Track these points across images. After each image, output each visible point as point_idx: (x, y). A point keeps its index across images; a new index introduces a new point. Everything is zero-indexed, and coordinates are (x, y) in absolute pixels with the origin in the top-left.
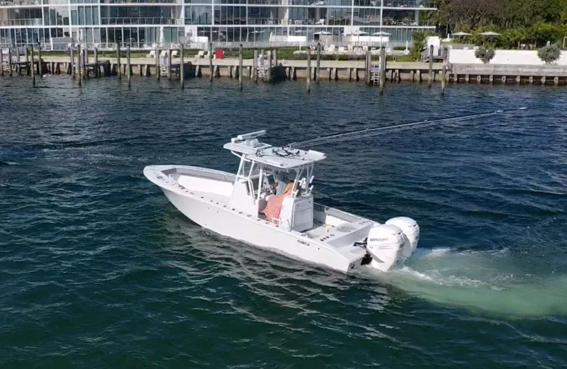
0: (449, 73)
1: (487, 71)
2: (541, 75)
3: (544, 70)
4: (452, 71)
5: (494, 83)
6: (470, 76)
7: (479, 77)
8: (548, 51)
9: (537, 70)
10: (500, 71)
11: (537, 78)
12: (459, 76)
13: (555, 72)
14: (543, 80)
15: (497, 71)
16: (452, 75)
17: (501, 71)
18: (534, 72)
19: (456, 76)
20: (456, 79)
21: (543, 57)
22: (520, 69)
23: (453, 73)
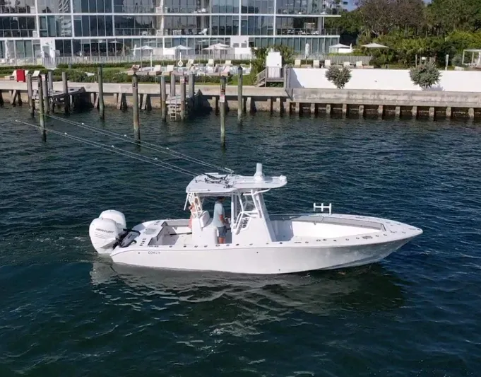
0: (288, 101)
1: (339, 99)
2: (411, 105)
3: (415, 98)
4: (292, 99)
5: (348, 114)
6: (317, 105)
7: (329, 106)
8: (421, 72)
9: (405, 98)
10: (356, 99)
11: (406, 109)
12: (302, 105)
13: (430, 101)
14: (414, 111)
15: (352, 99)
16: (294, 104)
17: (358, 99)
18: (402, 100)
19: (298, 105)
20: (297, 109)
21: (416, 80)
22: (382, 97)
23: (294, 100)
